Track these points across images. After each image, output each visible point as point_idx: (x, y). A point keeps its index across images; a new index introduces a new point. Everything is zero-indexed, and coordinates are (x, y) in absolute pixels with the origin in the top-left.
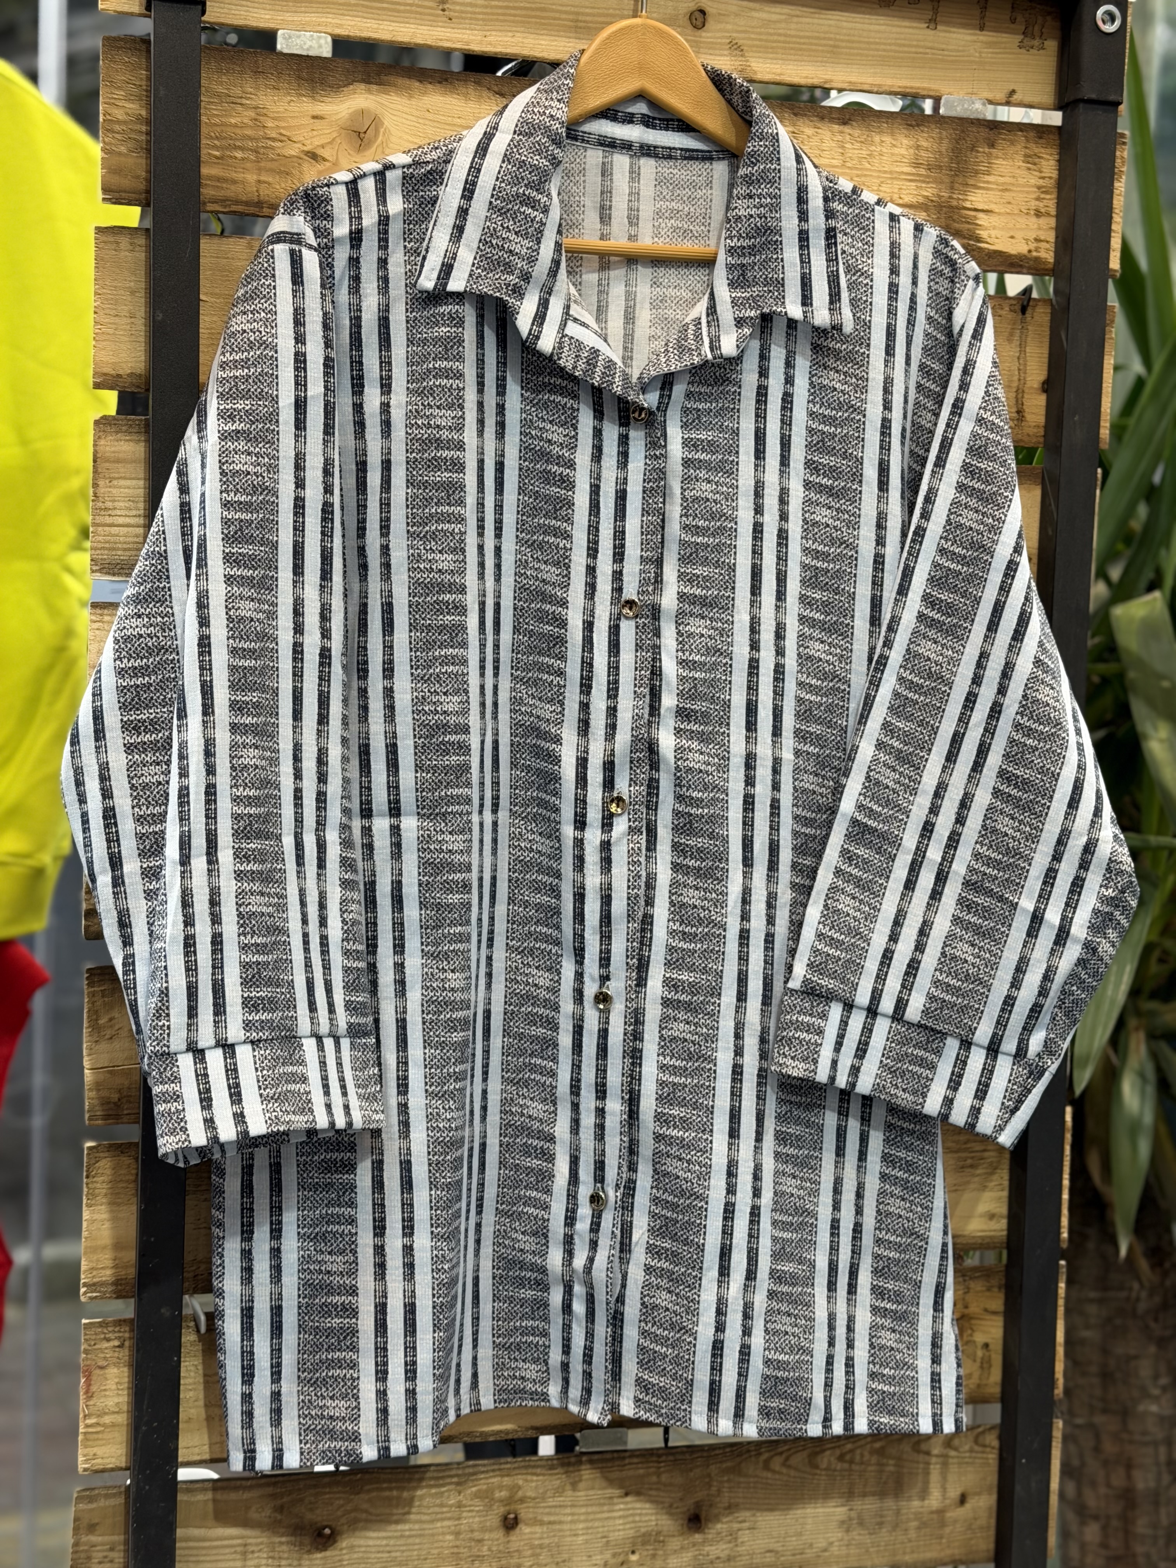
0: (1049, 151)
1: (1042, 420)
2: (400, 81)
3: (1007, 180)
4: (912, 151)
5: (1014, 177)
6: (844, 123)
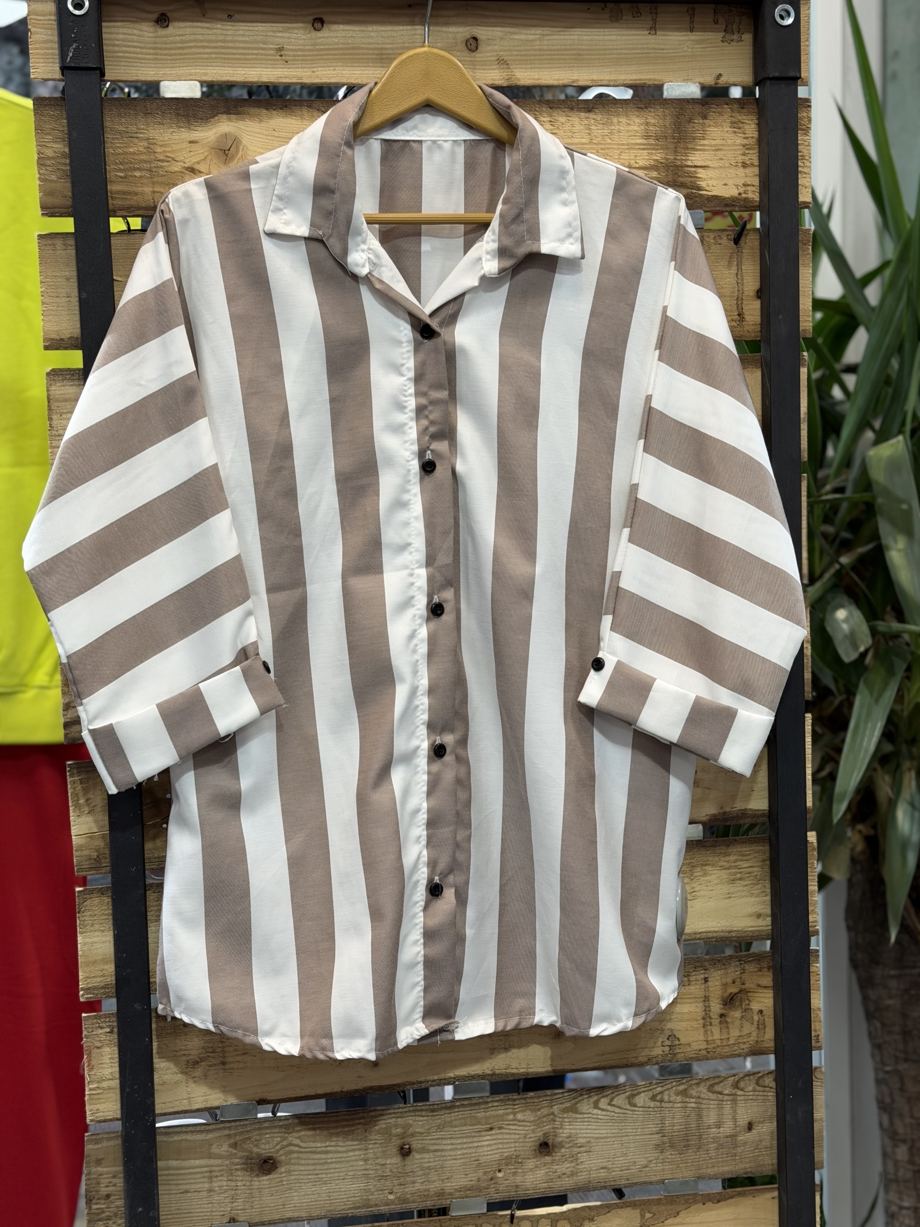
0: (749, 117)
1: (758, 319)
2: (253, 110)
3: (718, 142)
4: (643, 127)
5: (723, 139)
6: (589, 111)
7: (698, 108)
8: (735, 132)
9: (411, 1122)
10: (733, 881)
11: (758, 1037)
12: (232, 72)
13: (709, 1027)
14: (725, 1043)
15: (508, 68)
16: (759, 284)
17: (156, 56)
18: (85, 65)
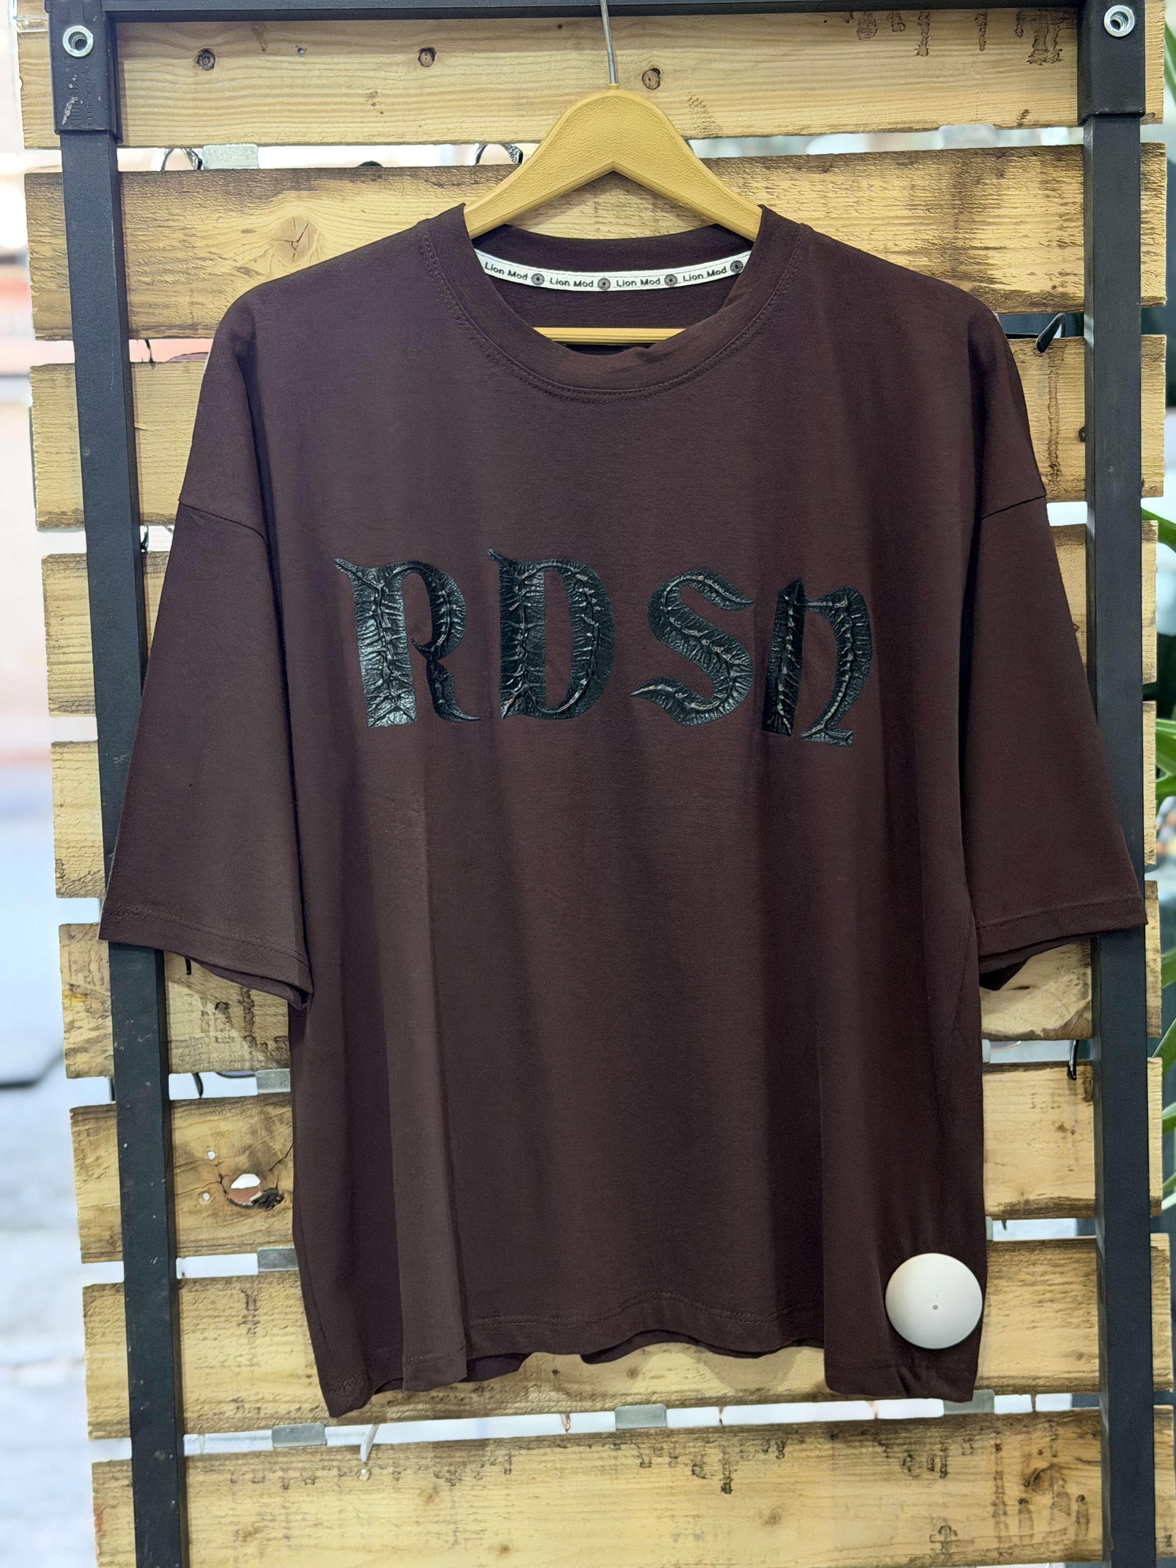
0: (1070, 173)
2: (333, 184)
3: (1022, 211)
4: (906, 192)
5: (1030, 207)
7: (991, 162)
8: (1048, 196)
10: (1040, 1302)
11: (1077, 1535)
12: (304, 130)
13: (1003, 1518)
14: (1026, 1541)
15: (704, 112)
16: (1084, 420)
17: (197, 111)
18: (87, 128)
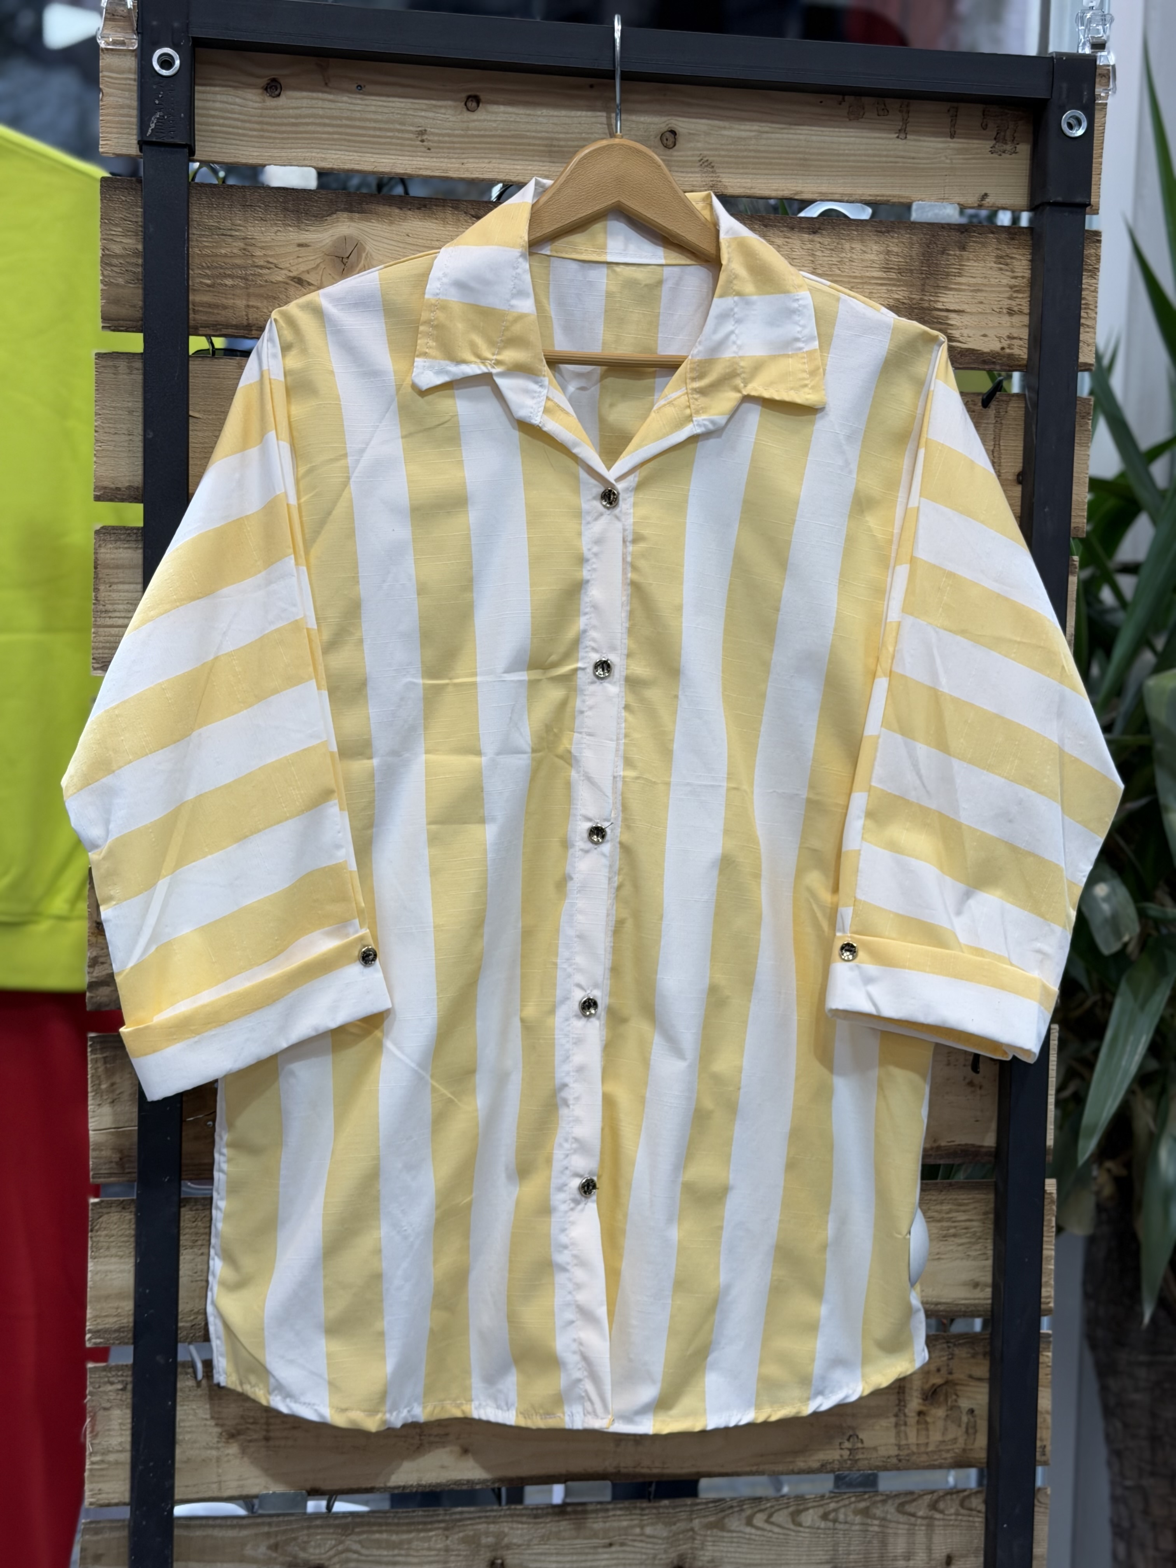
0: (1021, 251)
2: (381, 209)
3: (979, 281)
4: (882, 256)
5: (985, 277)
6: (814, 233)
7: (955, 236)
8: (1001, 269)
9: (506, 1530)
10: (945, 1237)
11: (965, 1444)
12: (358, 158)
13: (903, 1428)
14: (923, 1449)
15: (713, 172)
16: (1021, 465)
17: (262, 133)
18: (171, 140)
